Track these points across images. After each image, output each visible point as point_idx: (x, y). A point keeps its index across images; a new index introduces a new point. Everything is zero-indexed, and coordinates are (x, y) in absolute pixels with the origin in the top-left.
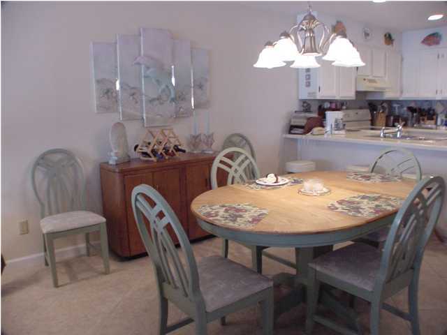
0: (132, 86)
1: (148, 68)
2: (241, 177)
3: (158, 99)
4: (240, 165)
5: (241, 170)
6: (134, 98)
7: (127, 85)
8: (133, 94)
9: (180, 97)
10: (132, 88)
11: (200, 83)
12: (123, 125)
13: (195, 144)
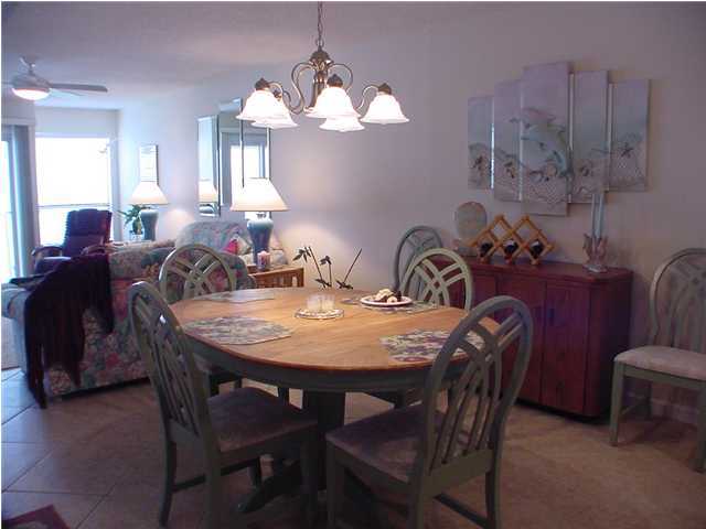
0: (509, 152)
1: (528, 126)
2: (441, 295)
3: (541, 173)
4: (446, 277)
5: (445, 285)
6: (508, 171)
7: (503, 152)
8: (510, 164)
9: (582, 169)
10: (508, 156)
11: (627, 144)
12: (481, 207)
13: (589, 252)
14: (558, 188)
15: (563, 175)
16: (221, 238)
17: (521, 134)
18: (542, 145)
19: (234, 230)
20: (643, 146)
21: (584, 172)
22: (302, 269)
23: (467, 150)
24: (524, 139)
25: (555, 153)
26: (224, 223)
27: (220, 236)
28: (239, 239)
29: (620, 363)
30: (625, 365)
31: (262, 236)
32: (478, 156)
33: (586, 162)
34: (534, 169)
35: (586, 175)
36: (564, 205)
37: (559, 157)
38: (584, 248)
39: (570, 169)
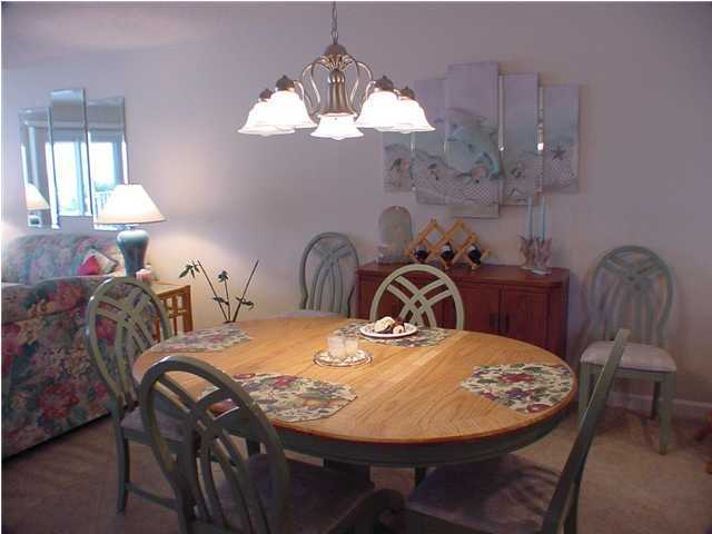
0: (432, 154)
1: (455, 126)
2: (424, 316)
3: (470, 175)
4: (429, 295)
5: (427, 305)
6: (432, 172)
7: (425, 153)
8: (433, 166)
9: (513, 172)
10: (432, 157)
11: (559, 147)
12: (406, 211)
13: (527, 254)
14: (488, 190)
15: (495, 177)
16: (69, 255)
17: (447, 136)
18: (470, 146)
19: (85, 243)
20: (575, 148)
21: (516, 174)
22: (189, 287)
23: (382, 151)
24: (449, 140)
25: (486, 155)
26: (69, 236)
27: (66, 252)
28: (98, 255)
29: (587, 363)
30: (592, 364)
31: (136, 251)
32: (396, 158)
33: (519, 165)
34: (463, 171)
35: (518, 177)
36: (496, 207)
37: (490, 159)
38: (521, 250)
39: (502, 172)
